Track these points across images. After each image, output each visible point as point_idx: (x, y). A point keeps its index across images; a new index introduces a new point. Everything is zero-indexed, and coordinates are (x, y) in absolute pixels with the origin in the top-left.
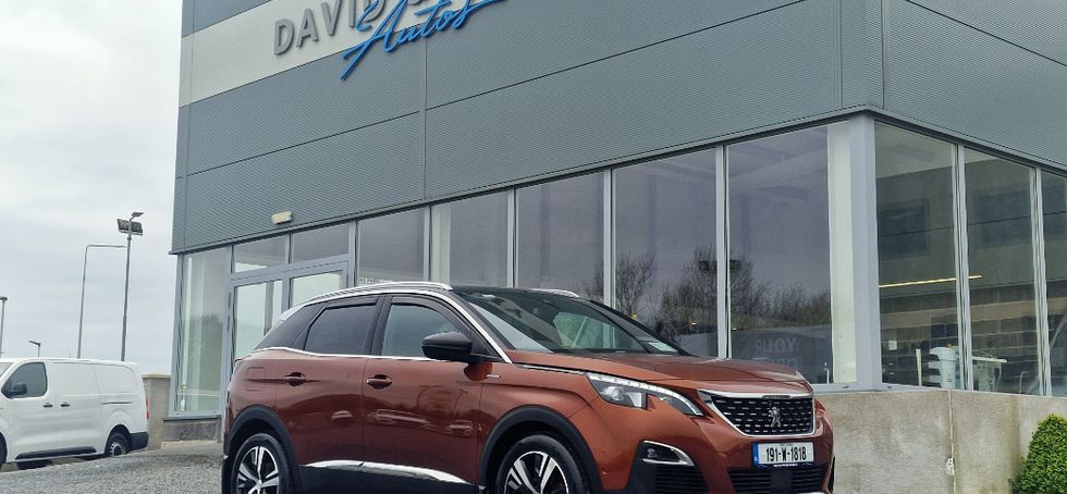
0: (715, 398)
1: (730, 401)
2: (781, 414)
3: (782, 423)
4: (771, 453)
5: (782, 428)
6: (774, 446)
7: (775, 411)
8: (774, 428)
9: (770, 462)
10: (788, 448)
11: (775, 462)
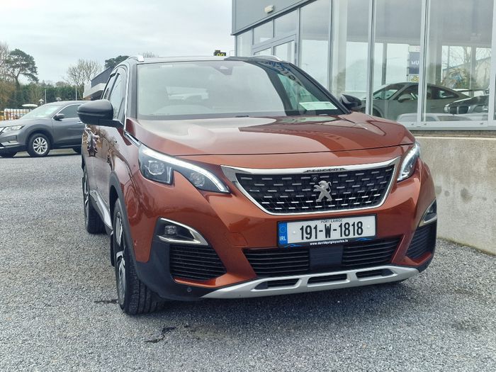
0: (240, 176)
1: (258, 178)
2: (332, 188)
3: (334, 197)
4: (307, 231)
5: (334, 202)
6: (313, 224)
7: (324, 185)
8: (319, 204)
9: (305, 240)
10: (335, 224)
11: (313, 239)
